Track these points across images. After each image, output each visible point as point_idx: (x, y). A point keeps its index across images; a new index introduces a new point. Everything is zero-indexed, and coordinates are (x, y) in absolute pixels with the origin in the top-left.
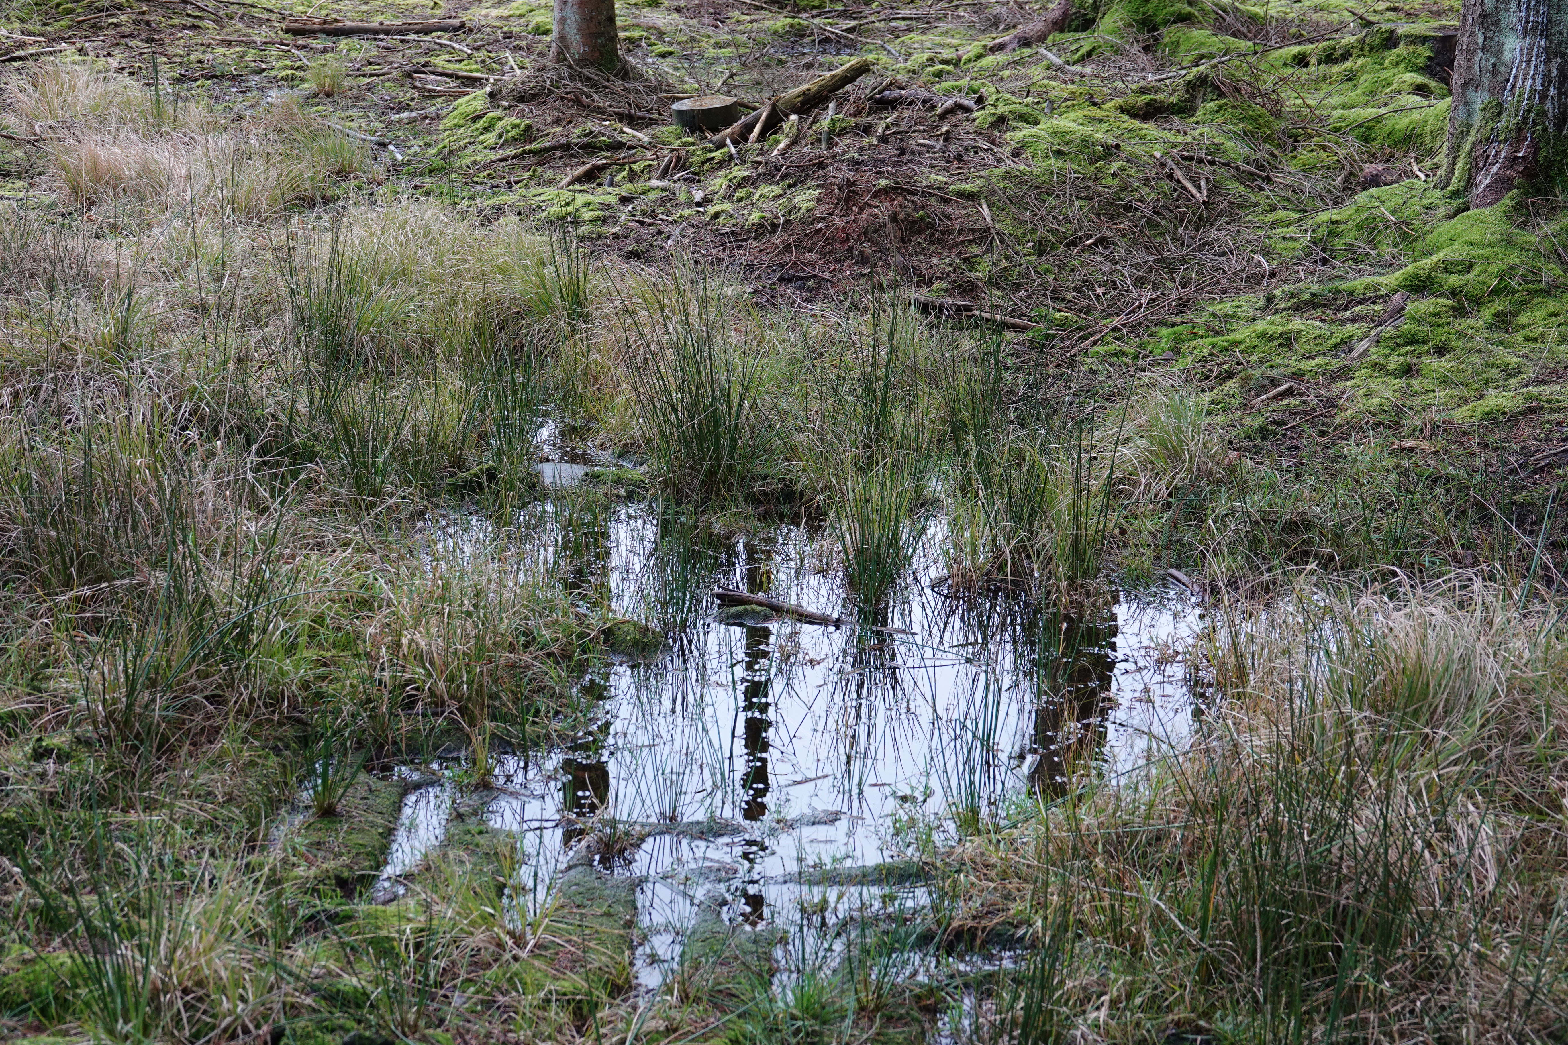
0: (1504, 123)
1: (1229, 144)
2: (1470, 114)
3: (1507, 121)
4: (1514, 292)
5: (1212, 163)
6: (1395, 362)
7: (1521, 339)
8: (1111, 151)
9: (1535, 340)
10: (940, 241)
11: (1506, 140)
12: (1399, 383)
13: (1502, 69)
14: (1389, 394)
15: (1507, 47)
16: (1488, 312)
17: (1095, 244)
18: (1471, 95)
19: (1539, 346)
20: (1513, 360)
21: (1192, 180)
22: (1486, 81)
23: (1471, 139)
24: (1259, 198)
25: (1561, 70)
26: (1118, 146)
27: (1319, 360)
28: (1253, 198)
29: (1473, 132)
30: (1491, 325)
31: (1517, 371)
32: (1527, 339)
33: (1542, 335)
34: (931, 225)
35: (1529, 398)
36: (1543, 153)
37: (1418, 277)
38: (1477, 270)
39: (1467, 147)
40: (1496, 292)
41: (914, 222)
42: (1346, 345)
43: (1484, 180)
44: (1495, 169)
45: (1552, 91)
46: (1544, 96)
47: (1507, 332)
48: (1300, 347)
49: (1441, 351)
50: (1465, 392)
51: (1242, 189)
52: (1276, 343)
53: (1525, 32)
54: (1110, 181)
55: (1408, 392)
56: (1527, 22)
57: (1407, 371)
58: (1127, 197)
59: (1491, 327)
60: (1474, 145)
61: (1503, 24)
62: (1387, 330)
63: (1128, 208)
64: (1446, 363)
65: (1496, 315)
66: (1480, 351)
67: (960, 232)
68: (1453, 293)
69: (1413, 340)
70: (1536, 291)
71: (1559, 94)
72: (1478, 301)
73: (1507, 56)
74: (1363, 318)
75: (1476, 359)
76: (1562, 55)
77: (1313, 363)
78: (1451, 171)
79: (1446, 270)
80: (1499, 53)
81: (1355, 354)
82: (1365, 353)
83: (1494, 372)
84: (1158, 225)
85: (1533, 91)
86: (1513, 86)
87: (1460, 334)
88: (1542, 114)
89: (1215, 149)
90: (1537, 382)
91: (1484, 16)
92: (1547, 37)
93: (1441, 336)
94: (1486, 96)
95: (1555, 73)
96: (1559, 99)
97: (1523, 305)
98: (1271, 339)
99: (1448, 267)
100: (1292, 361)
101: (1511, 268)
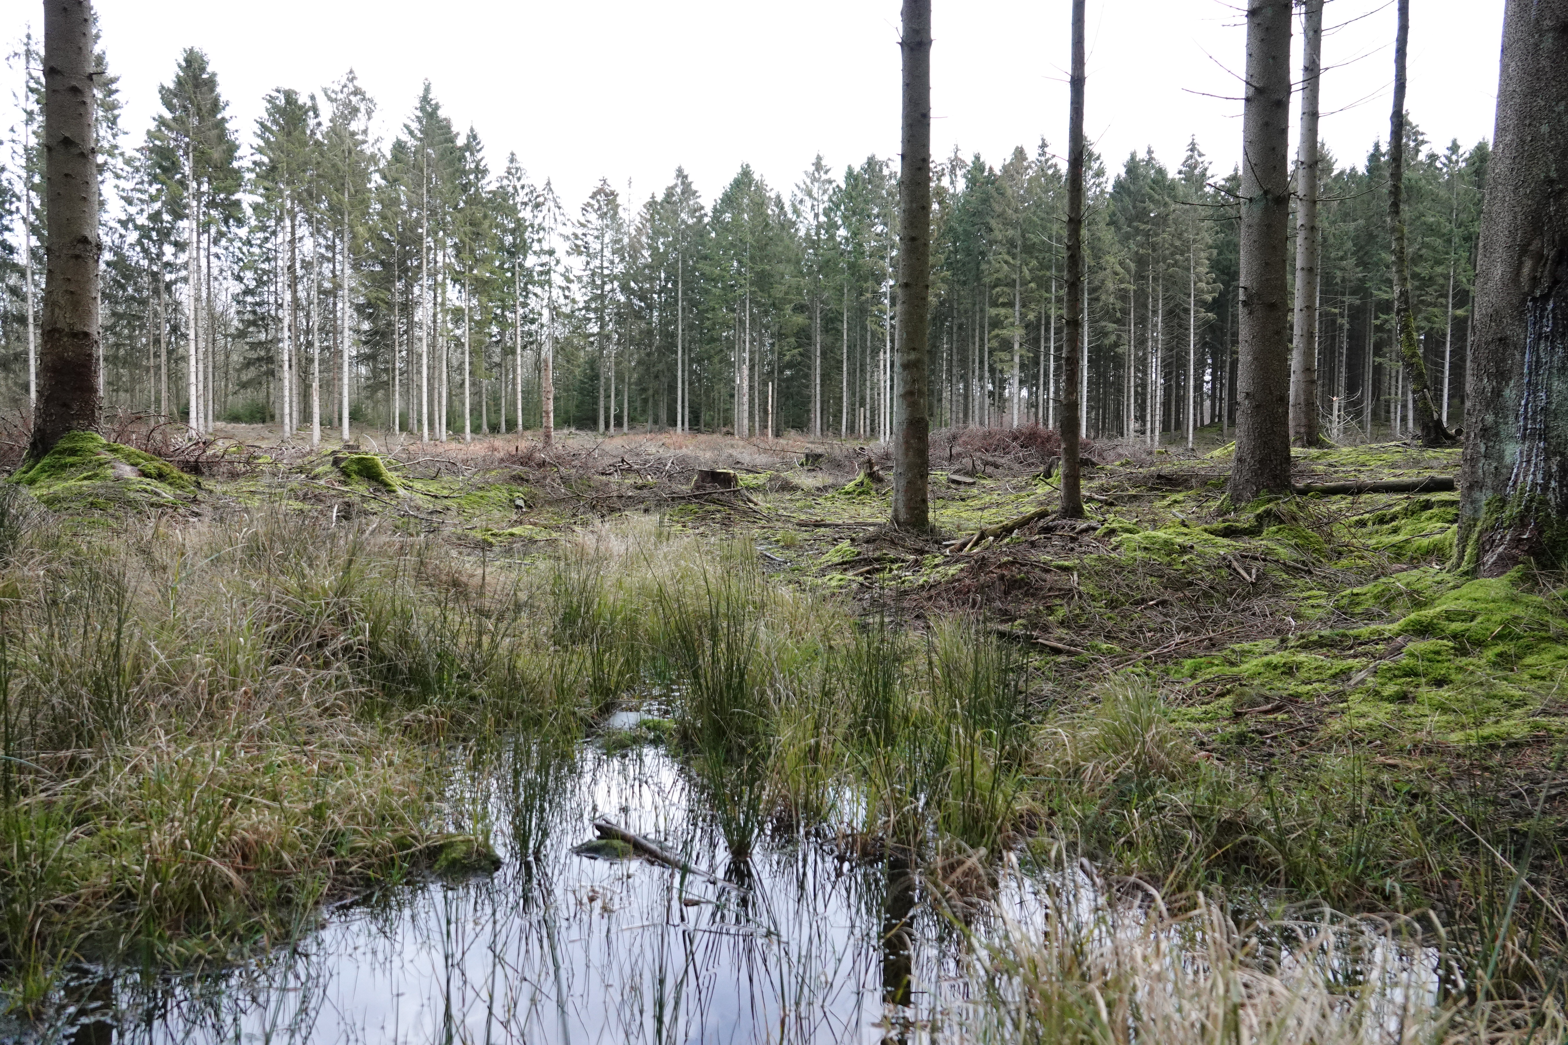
0: (1508, 513)
1: (1281, 550)
2: (1476, 511)
3: (1512, 511)
4: (1519, 638)
5: (1264, 560)
6: (1390, 689)
7: (1526, 677)
8: (1184, 550)
9: (1543, 678)
10: (1033, 595)
11: (1510, 526)
12: (1392, 707)
13: (1504, 471)
14: (1381, 716)
15: (1507, 453)
16: (1491, 653)
17: (1157, 605)
18: (1476, 494)
19: (1548, 683)
20: (1517, 693)
21: (1246, 569)
22: (1489, 482)
23: (1477, 529)
24: (1300, 583)
25: (1561, 466)
26: (1192, 547)
27: (1316, 685)
28: (1293, 582)
29: (1479, 524)
30: (1494, 664)
31: (1522, 703)
32: (1534, 677)
33: (1551, 674)
34: (1028, 584)
35: (1536, 727)
36: (1548, 534)
37: (1420, 623)
38: (1479, 619)
39: (1475, 536)
40: (1500, 637)
41: (1016, 581)
42: (1344, 675)
43: (1490, 559)
44: (1500, 549)
45: (1553, 484)
46: (1545, 488)
47: (1512, 670)
48: (1303, 675)
49: (1440, 683)
50: (1464, 719)
51: (1285, 576)
52: (1279, 671)
53: (1524, 438)
54: (1180, 567)
55: (1400, 716)
56: (1526, 429)
57: (1403, 698)
58: (1190, 577)
59: (1494, 665)
60: (1481, 533)
61: (1503, 434)
62: (1387, 663)
63: (1190, 584)
64: (1444, 693)
65: (1500, 655)
66: (1481, 684)
67: (1050, 590)
68: (1455, 636)
69: (1411, 673)
70: (1543, 639)
71: (1561, 486)
72: (1480, 644)
73: (1508, 460)
74: (1365, 655)
75: (1478, 691)
76: (1562, 455)
77: (1309, 687)
78: (1461, 557)
79: (1448, 619)
80: (1501, 457)
81: (1352, 682)
82: (1363, 681)
83: (1495, 703)
84: (1212, 596)
85: (1534, 485)
86: (1515, 482)
87: (1460, 669)
88: (1544, 503)
89: (1270, 551)
90: (1545, 713)
91: (1485, 430)
92: (1545, 440)
93: (1441, 670)
94: (1490, 494)
95: (1554, 468)
96: (1561, 490)
97: (1529, 649)
98: (1275, 667)
99: (1450, 616)
100: (1293, 686)
101: (1516, 618)
